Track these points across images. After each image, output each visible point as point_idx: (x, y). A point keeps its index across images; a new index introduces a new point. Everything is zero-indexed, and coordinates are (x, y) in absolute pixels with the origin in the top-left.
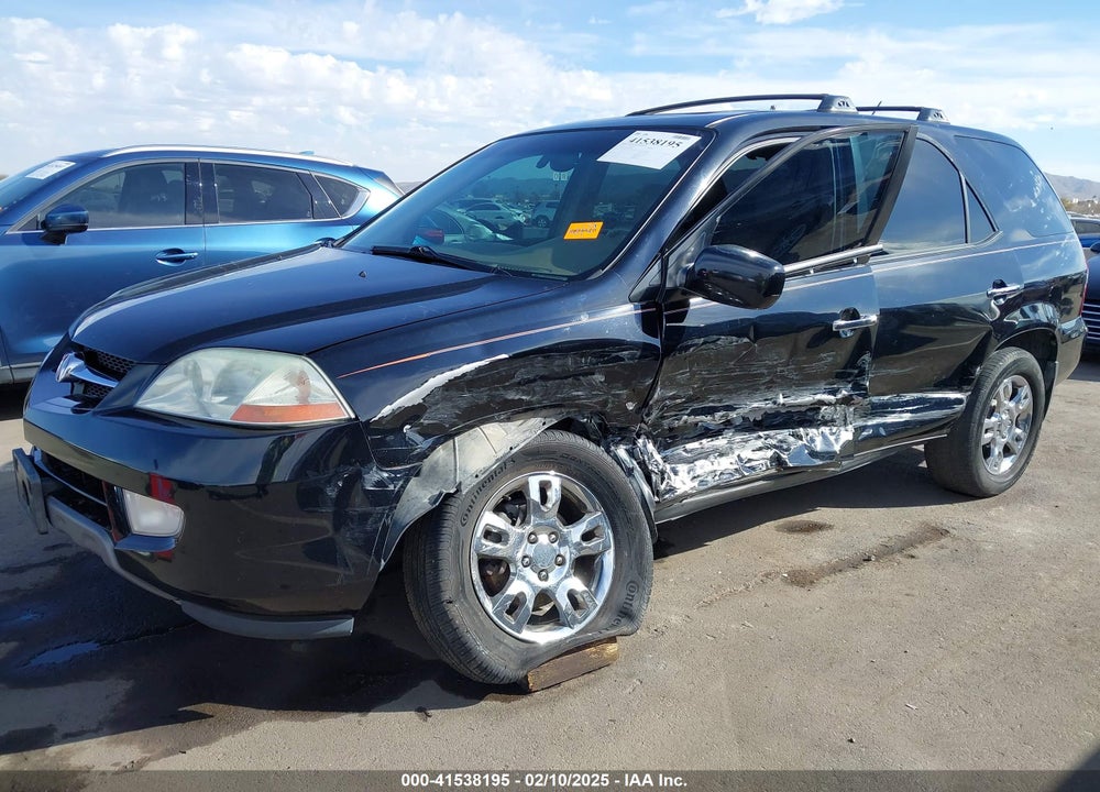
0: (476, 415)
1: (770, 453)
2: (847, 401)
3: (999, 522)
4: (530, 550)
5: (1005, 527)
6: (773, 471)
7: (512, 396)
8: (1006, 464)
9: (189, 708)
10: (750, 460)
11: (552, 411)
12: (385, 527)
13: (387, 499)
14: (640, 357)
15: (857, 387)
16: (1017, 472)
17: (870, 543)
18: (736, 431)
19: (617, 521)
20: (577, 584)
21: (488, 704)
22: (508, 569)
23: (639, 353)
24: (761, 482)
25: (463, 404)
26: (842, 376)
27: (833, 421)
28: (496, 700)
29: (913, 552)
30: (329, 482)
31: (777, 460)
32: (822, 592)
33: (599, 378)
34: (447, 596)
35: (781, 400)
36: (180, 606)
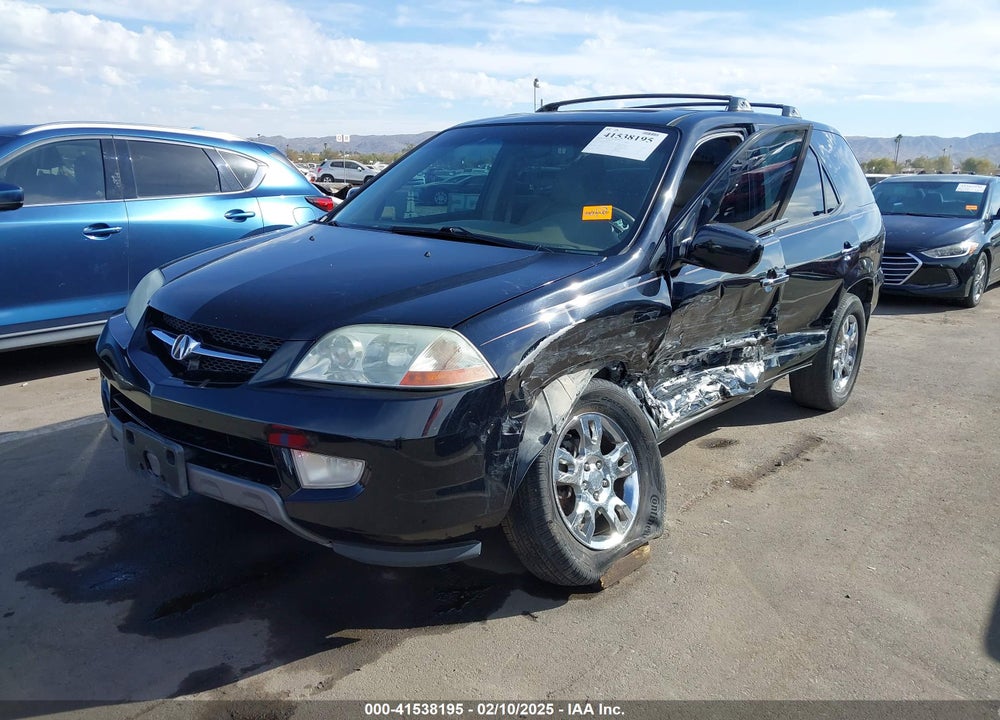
0: (558, 370)
1: (719, 386)
2: (763, 341)
3: (851, 428)
4: (586, 476)
5: (857, 432)
6: (720, 400)
7: (582, 352)
8: (843, 382)
9: (334, 635)
10: (707, 393)
11: (597, 363)
12: (516, 464)
13: (515, 440)
14: (659, 316)
15: (771, 330)
16: (850, 388)
17: (774, 453)
18: (693, 370)
19: (639, 448)
20: (616, 501)
21: (575, 602)
22: (573, 493)
23: (659, 312)
24: (712, 410)
25: (553, 361)
26: (762, 322)
27: (751, 358)
28: (579, 598)
29: (807, 456)
30: (482, 431)
31: (723, 391)
32: (762, 492)
33: (632, 333)
34: (549, 517)
35: (725, 344)
36: (332, 549)
